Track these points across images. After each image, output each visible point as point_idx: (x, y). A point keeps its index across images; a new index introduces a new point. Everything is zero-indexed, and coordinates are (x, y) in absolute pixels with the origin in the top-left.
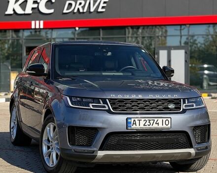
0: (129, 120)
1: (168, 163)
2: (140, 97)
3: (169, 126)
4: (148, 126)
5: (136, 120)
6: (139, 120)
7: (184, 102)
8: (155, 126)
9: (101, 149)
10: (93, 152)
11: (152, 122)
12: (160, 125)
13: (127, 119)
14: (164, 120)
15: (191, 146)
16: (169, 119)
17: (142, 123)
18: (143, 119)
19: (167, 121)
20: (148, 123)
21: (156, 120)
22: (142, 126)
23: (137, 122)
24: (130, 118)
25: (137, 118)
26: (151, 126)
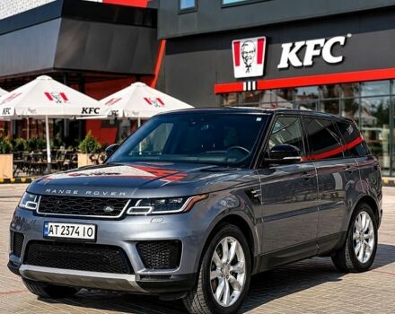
0: (46, 226)
3: (93, 237)
4: (66, 236)
5: (54, 225)
6: (57, 226)
7: (132, 205)
8: (75, 236)
11: (71, 229)
12: (81, 236)
14: (87, 227)
15: (132, 272)
16: (93, 227)
17: (60, 230)
18: (61, 225)
19: (90, 231)
20: (66, 232)
21: (76, 226)
22: (59, 235)
23: (54, 229)
24: (47, 223)
26: (69, 236)
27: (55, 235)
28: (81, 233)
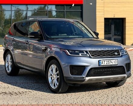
0: (100, 62)
1: (105, 83)
2: (102, 49)
3: (117, 64)
4: (108, 64)
5: (103, 61)
6: (104, 61)
7: (121, 52)
8: (111, 64)
9: (87, 76)
10: (83, 78)
11: (110, 62)
12: (113, 64)
13: (99, 61)
14: (115, 60)
16: (117, 60)
18: (106, 61)
20: (108, 63)
21: (111, 60)
22: (105, 64)
24: (100, 60)
25: (103, 60)
26: (109, 64)
27: (104, 64)
28: (113, 63)
